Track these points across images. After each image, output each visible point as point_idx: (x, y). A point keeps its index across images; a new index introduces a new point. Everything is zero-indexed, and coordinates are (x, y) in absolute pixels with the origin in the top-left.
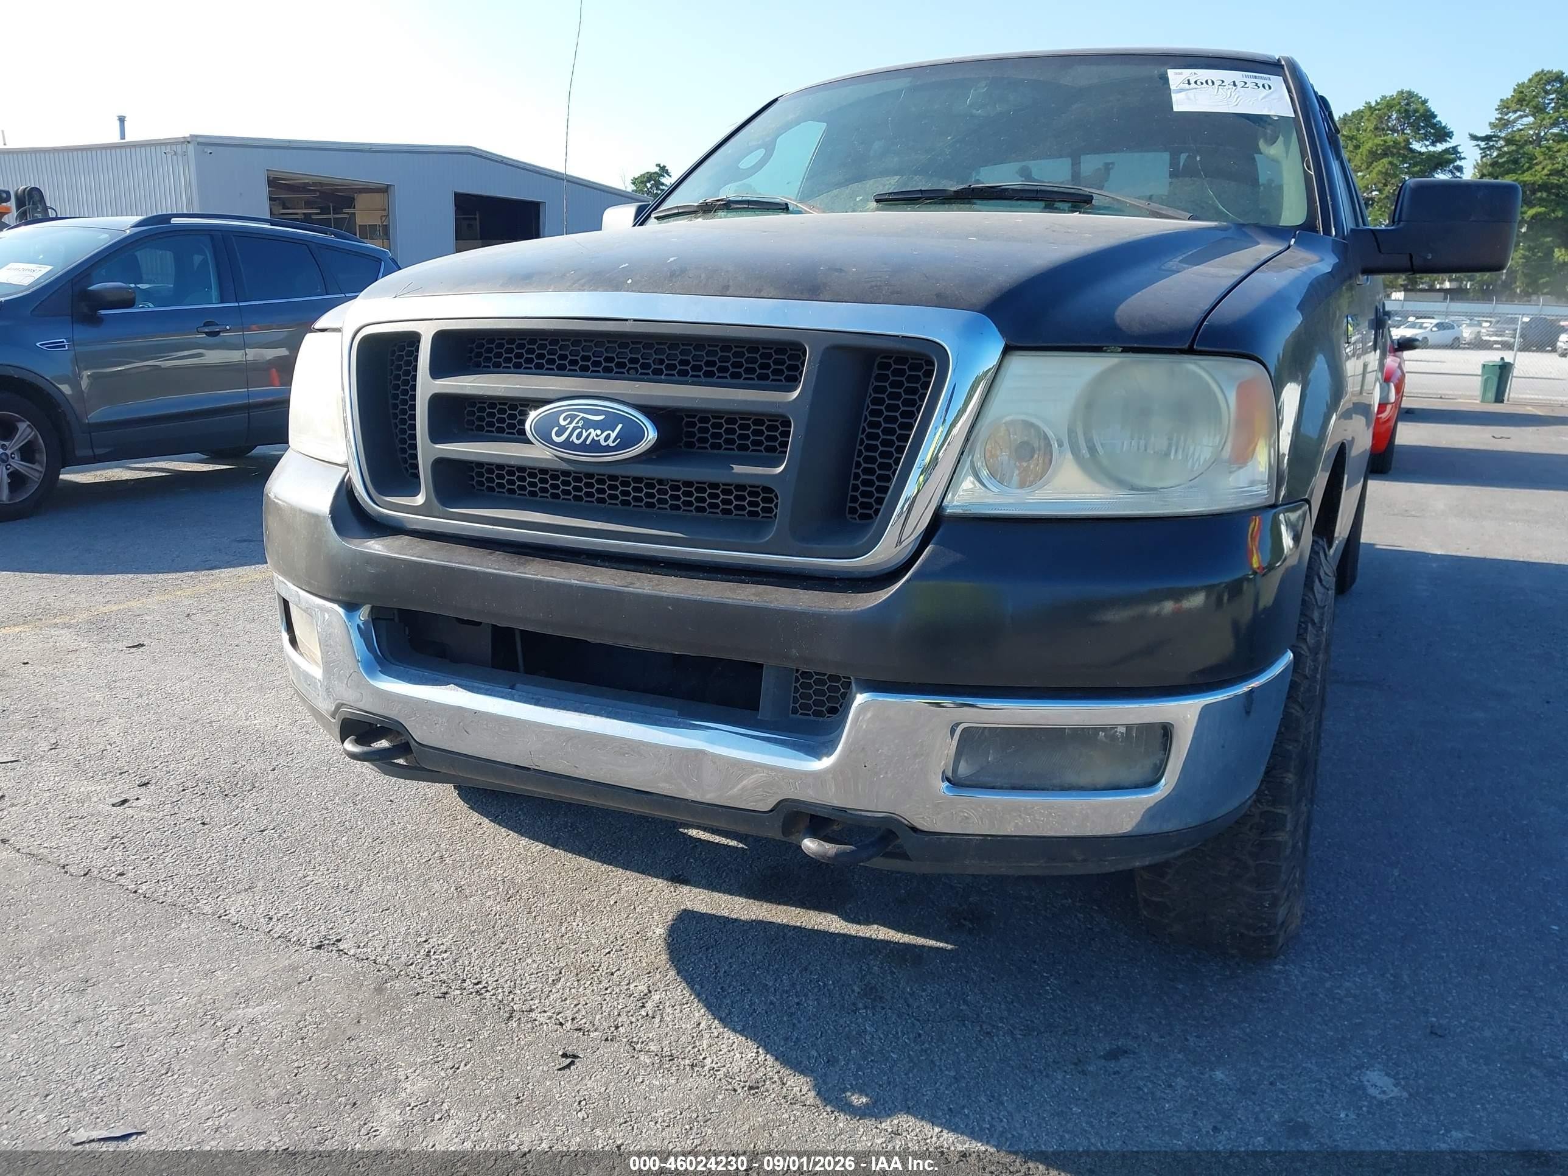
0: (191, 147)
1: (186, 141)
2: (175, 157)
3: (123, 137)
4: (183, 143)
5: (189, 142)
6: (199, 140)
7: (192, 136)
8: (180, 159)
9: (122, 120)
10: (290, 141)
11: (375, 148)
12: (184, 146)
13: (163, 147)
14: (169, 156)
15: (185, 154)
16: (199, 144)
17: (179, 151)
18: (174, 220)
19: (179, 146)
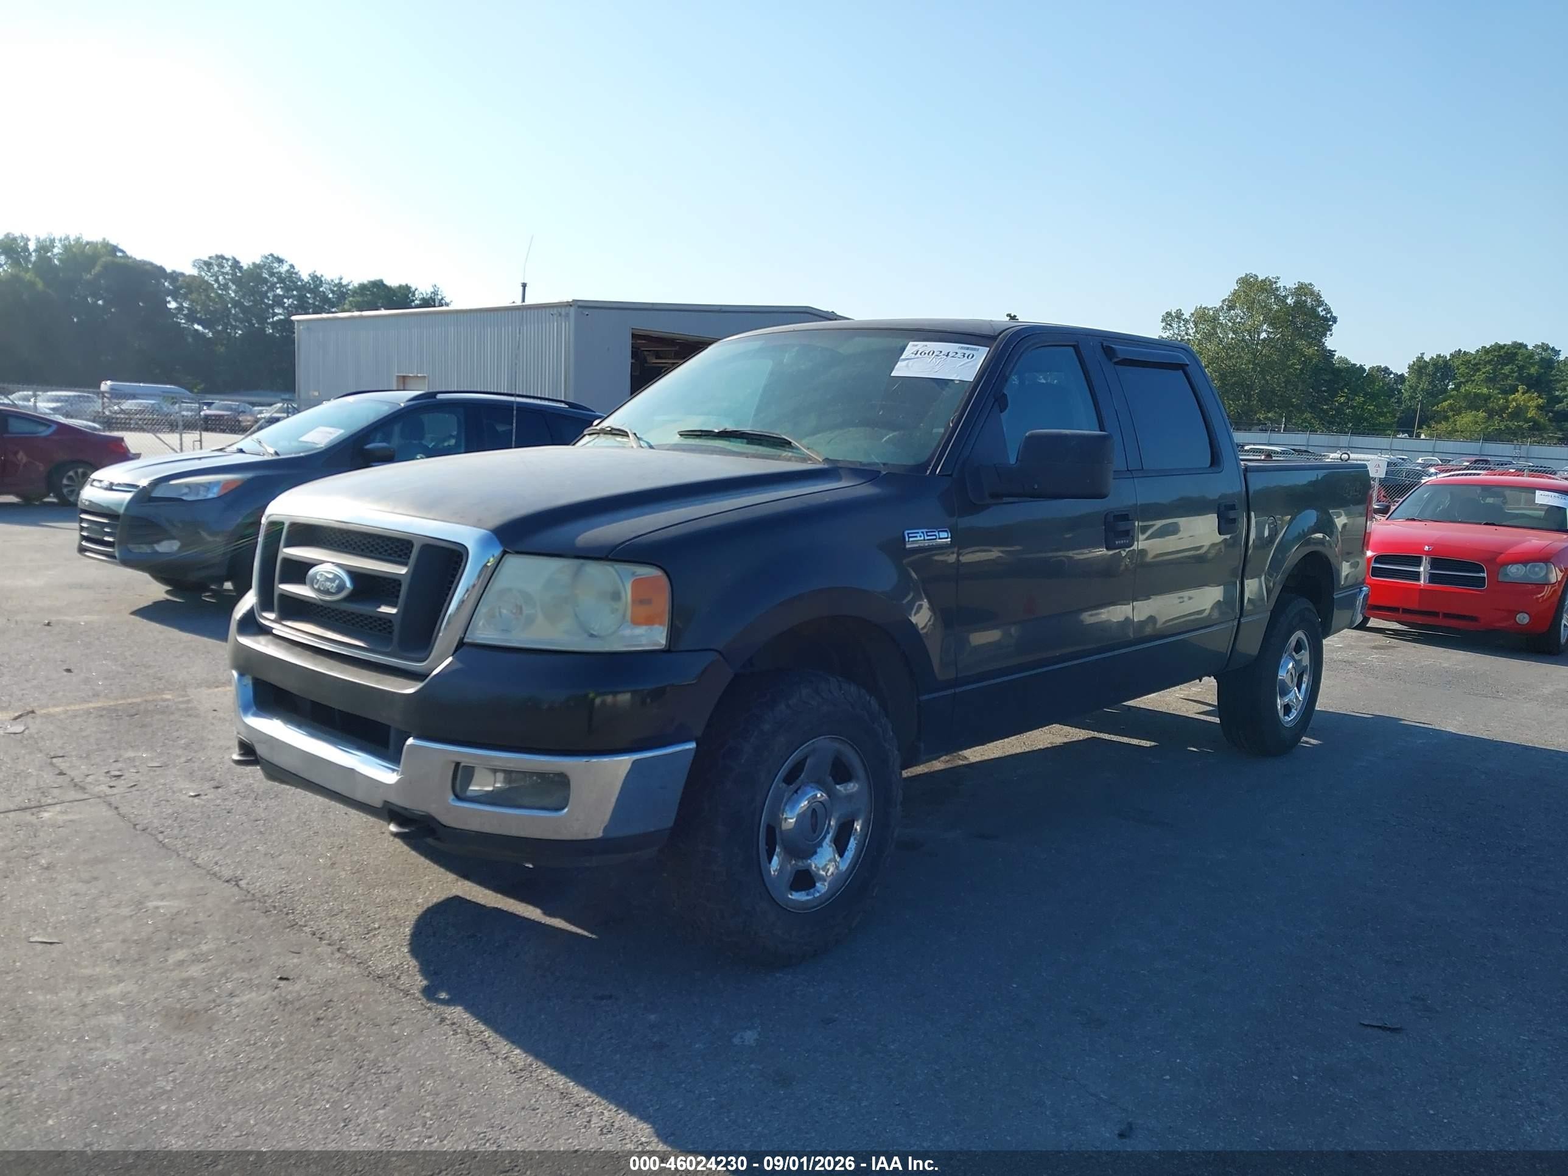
0: (572, 309)
1: (569, 305)
2: (559, 318)
3: (523, 301)
4: (566, 306)
5: (571, 306)
6: (579, 303)
7: (574, 301)
8: (563, 319)
9: (524, 286)
10: (653, 304)
11: (724, 309)
12: (567, 309)
13: (552, 309)
14: (555, 317)
15: (567, 315)
16: (579, 307)
17: (563, 313)
18: (440, 396)
19: (563, 309)
